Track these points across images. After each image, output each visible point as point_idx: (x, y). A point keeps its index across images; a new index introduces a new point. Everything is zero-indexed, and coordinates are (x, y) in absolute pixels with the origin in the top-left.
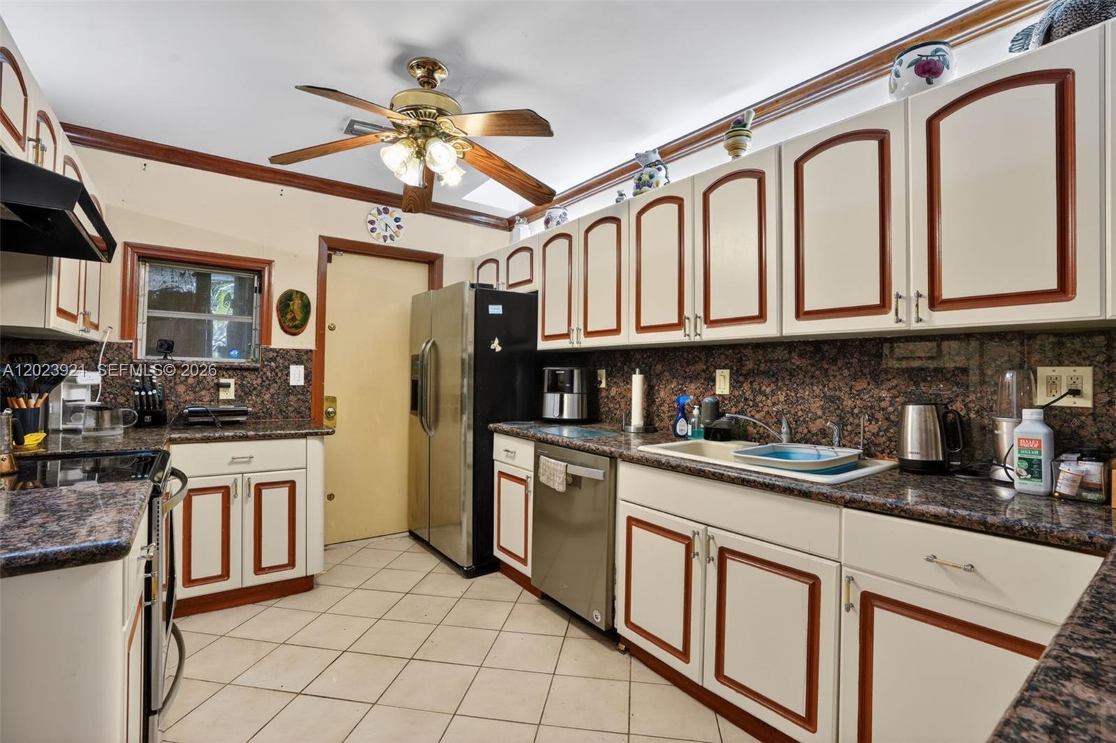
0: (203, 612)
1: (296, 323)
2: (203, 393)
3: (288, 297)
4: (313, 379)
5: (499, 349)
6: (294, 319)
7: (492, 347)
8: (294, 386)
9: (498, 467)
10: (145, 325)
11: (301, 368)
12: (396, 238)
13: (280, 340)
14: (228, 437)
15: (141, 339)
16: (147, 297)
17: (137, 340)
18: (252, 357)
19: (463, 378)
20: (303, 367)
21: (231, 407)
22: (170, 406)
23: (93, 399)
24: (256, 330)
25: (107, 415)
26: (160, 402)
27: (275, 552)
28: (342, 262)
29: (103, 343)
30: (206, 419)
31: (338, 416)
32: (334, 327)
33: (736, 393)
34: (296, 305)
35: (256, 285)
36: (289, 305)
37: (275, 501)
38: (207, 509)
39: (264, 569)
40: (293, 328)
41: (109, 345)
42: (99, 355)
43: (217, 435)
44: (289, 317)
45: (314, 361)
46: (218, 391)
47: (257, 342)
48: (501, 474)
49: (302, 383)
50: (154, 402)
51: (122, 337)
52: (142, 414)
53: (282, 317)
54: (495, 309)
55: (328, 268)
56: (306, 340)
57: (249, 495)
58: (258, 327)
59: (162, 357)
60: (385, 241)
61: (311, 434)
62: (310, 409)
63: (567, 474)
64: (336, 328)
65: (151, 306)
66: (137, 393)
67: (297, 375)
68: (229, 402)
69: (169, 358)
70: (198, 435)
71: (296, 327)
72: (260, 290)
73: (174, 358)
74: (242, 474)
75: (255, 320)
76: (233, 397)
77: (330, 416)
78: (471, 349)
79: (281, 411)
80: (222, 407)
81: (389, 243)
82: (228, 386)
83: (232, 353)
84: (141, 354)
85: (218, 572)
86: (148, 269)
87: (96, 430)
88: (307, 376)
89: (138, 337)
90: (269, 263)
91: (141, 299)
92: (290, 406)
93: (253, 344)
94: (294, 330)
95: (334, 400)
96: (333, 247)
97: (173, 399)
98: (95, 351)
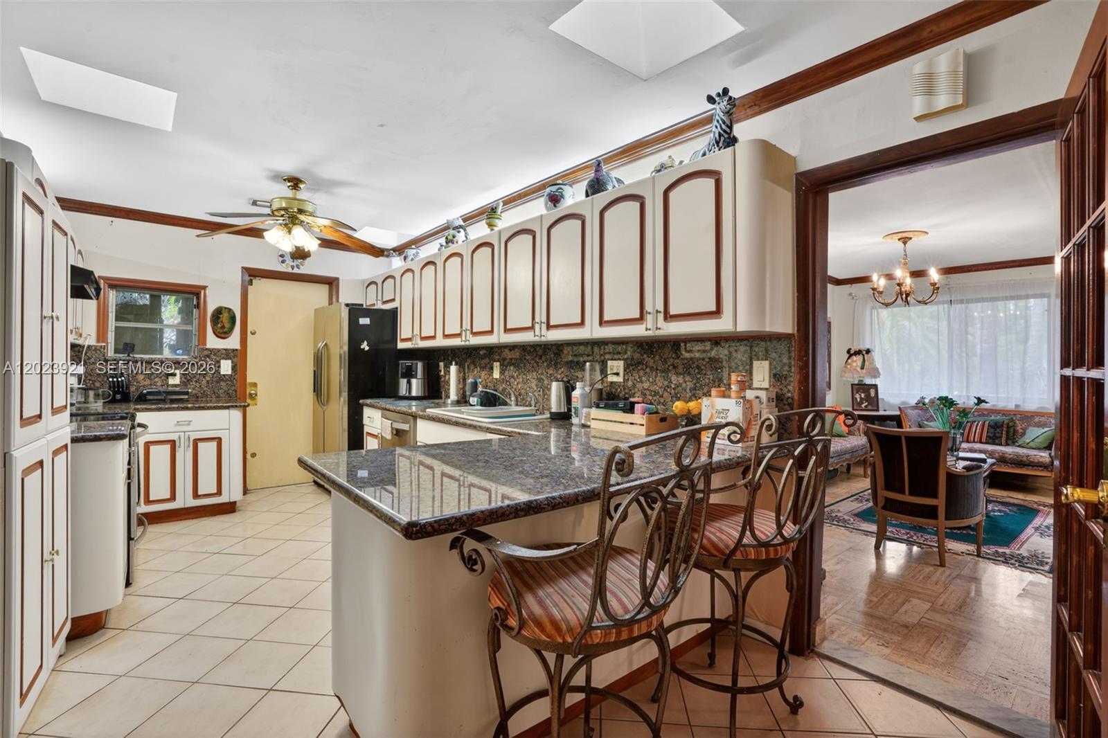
0: (157, 523)
1: (226, 330)
2: (156, 380)
3: (218, 312)
4: (238, 370)
5: (367, 348)
6: (223, 327)
7: (362, 347)
8: (224, 375)
9: (366, 429)
10: (114, 333)
11: (229, 362)
12: (301, 267)
13: (213, 342)
14: (174, 408)
15: (111, 343)
16: (114, 313)
17: (107, 343)
18: (192, 354)
19: (340, 370)
20: (230, 361)
21: (178, 389)
22: (133, 389)
23: (79, 384)
24: (195, 335)
25: (91, 393)
26: (126, 385)
27: (207, 484)
28: (260, 285)
29: (84, 346)
30: (159, 397)
31: (259, 398)
32: (255, 332)
33: (502, 377)
34: (225, 317)
35: (195, 303)
36: (219, 318)
37: (207, 452)
38: (160, 456)
39: (200, 496)
40: (223, 334)
41: (89, 347)
42: (82, 354)
43: (167, 406)
44: (219, 325)
45: (239, 357)
46: (168, 378)
47: (197, 344)
48: (368, 434)
49: (229, 372)
50: (123, 385)
51: (98, 341)
52: (115, 393)
53: (215, 325)
54: (365, 321)
55: (249, 289)
56: (233, 342)
57: (189, 446)
58: (197, 333)
59: (126, 355)
60: (293, 269)
61: (232, 406)
62: (236, 391)
63: (392, 428)
64: (256, 334)
65: (118, 319)
66: (111, 380)
67: (226, 367)
68: (176, 386)
69: (131, 355)
70: (153, 407)
71: (225, 333)
72: (198, 306)
73: (135, 356)
74: (184, 432)
75: (194, 328)
76: (179, 383)
77: (253, 397)
78: (346, 348)
79: (214, 393)
80: (170, 389)
81: (296, 271)
82: (174, 375)
83: (178, 352)
84: (111, 353)
85: (168, 496)
86: (114, 292)
87: (84, 402)
88: (234, 368)
89: (109, 341)
90: (204, 288)
91: (110, 314)
92: (221, 389)
93: (194, 346)
94: (223, 336)
95: (255, 385)
96: (252, 274)
97: (135, 384)
98: (79, 352)
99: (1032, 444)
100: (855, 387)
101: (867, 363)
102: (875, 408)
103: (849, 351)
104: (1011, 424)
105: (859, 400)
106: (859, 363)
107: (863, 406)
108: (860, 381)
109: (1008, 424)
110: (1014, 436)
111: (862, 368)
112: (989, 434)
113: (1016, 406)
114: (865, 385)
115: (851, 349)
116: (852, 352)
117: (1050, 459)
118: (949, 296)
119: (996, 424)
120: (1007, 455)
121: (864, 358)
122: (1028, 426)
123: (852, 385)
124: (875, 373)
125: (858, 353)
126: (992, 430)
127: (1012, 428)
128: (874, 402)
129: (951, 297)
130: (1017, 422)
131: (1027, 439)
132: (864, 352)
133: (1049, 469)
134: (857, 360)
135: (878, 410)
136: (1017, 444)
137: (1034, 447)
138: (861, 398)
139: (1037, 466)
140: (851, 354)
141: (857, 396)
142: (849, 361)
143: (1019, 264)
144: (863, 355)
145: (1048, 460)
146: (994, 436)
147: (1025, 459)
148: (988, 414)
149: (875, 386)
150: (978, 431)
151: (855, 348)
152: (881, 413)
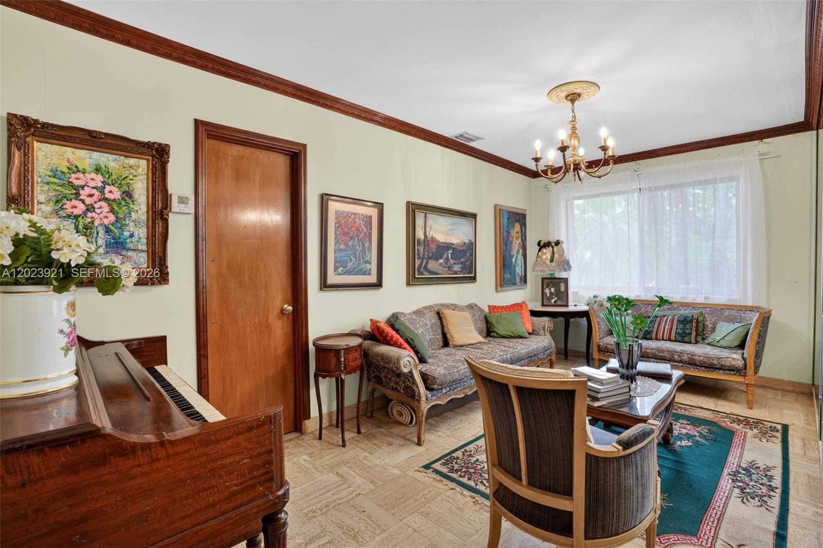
99: (722, 343)
100: (546, 281)
101: (556, 256)
102: (564, 304)
103: (539, 244)
104: (700, 319)
105: (548, 295)
106: (549, 256)
107: (553, 301)
108: (551, 274)
109: (697, 320)
110: (703, 331)
111: (552, 261)
112: (678, 331)
113: (706, 298)
114: (555, 278)
115: (541, 241)
116: (542, 244)
117: (743, 362)
118: (638, 183)
119: (685, 319)
120: (696, 357)
121: (553, 250)
122: (718, 321)
123: (543, 279)
124: (566, 266)
125: (548, 244)
126: (681, 326)
127: (702, 323)
128: (563, 297)
129: (640, 185)
130: (707, 316)
131: (717, 336)
132: (553, 244)
133: (742, 374)
134: (547, 252)
135: (567, 306)
136: (706, 341)
137: (725, 346)
138: (551, 293)
139: (729, 370)
140: (542, 246)
141: (547, 291)
142: (540, 253)
143: (707, 144)
144: (552, 247)
145: (740, 363)
146: (684, 332)
147: (715, 362)
148: (678, 308)
149: (566, 281)
150: (667, 327)
151: (545, 239)
152: (571, 308)
